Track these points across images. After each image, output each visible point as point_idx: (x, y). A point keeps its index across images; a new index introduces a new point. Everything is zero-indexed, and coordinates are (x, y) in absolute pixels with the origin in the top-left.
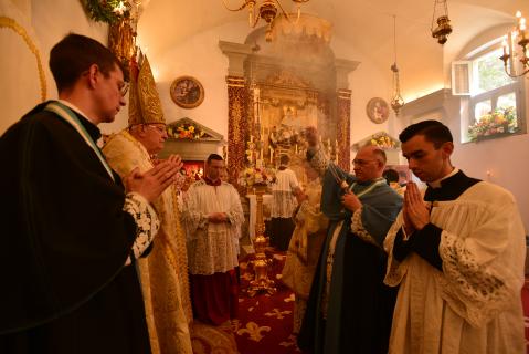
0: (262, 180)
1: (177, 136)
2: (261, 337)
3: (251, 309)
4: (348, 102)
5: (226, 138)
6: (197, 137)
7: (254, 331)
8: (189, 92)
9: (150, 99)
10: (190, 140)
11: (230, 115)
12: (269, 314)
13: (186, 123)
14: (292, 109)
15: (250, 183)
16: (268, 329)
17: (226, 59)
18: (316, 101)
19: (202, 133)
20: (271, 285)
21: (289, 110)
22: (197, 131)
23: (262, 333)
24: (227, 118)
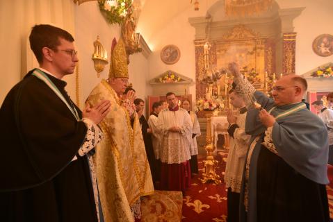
0: (208, 107)
1: (164, 82)
2: (201, 211)
3: (200, 191)
4: (294, 43)
5: (194, 80)
6: (176, 81)
7: (198, 206)
8: (171, 54)
9: (119, 63)
10: (172, 83)
11: (197, 65)
12: (212, 197)
13: (169, 74)
14: (243, 55)
15: (201, 109)
16: (208, 207)
17: (194, 29)
18: (263, 46)
19: (179, 79)
20: (217, 178)
21: (241, 56)
22: (176, 78)
23: (203, 208)
24: (195, 67)
